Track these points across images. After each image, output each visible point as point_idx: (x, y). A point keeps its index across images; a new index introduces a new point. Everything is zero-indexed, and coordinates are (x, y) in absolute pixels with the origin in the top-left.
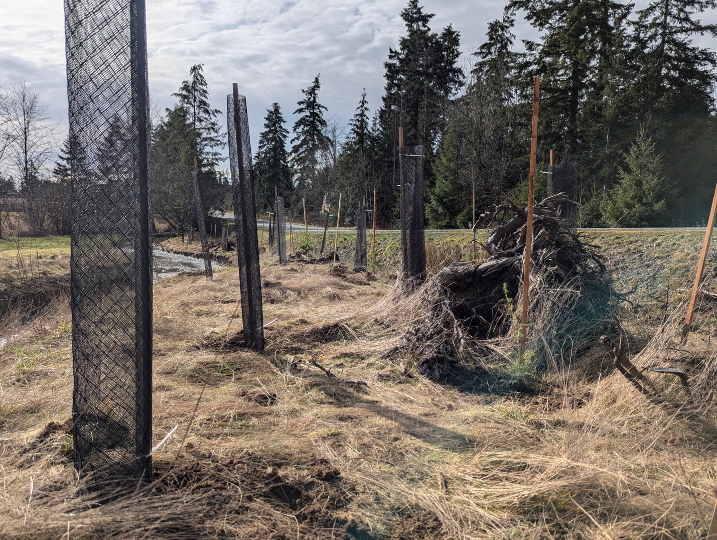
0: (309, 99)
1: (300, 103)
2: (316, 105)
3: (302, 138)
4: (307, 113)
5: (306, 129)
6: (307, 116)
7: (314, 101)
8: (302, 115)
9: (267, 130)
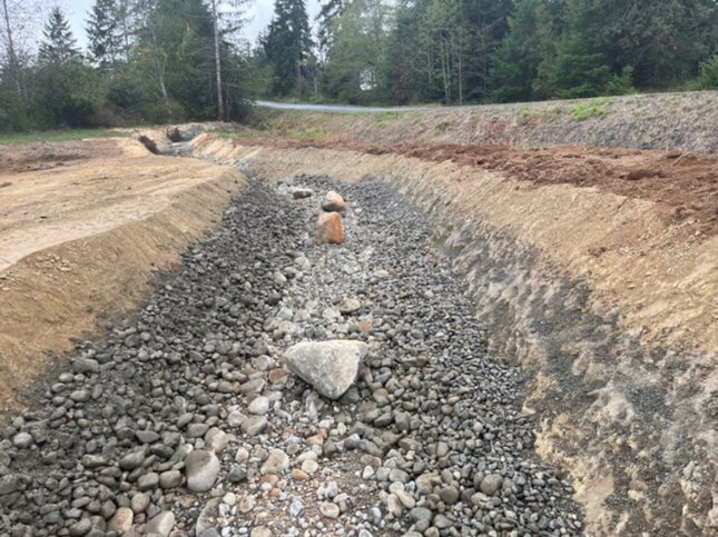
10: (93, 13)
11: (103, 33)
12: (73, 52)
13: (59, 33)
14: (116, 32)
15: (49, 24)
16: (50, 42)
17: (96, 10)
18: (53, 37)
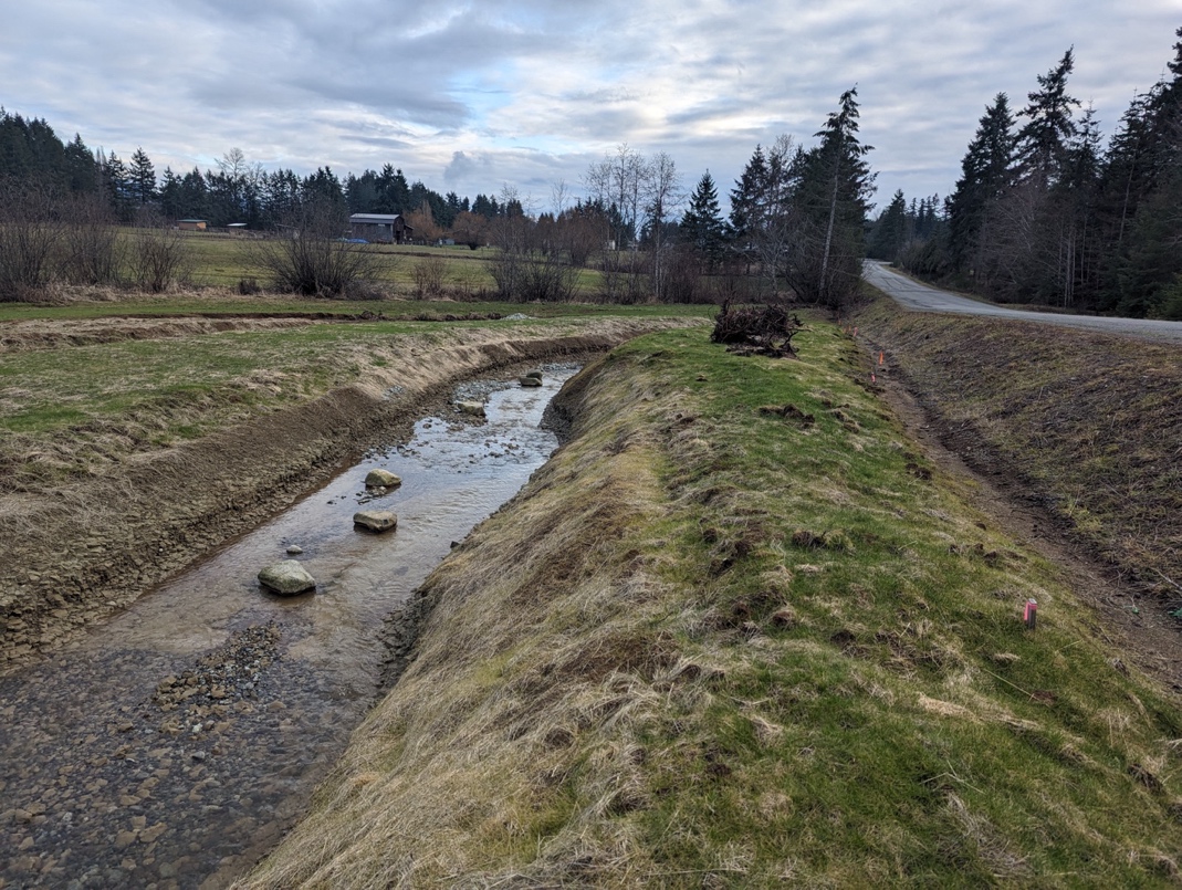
0: (1050, 90)
1: (1032, 98)
2: (1060, 99)
3: (1027, 155)
4: (1042, 114)
5: (1035, 140)
6: (1041, 119)
7: (1060, 91)
9: (981, 139)
10: (741, 181)
11: (747, 203)
12: (715, 222)
13: (705, 203)
14: (761, 202)
15: (697, 194)
16: (695, 212)
17: (744, 177)
18: (698, 206)
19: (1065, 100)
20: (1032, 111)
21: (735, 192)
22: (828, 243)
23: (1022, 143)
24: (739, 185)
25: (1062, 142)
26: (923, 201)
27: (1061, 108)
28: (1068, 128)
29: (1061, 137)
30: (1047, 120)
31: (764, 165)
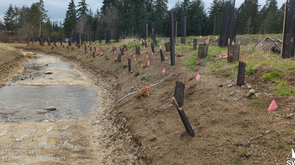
0: (83, 1)
1: (79, 3)
2: (85, 4)
3: (80, 15)
4: (82, 6)
5: (81, 12)
6: (81, 8)
7: (84, 2)
8: (80, 7)
9: (69, 10)
19: (86, 4)
20: (79, 6)
21: (5, 16)
22: (40, 31)
23: (78, 12)
24: (6, 14)
25: (86, 13)
26: (54, 22)
27: (85, 6)
28: (87, 10)
29: (86, 12)
30: (83, 8)
31: (13, 9)
